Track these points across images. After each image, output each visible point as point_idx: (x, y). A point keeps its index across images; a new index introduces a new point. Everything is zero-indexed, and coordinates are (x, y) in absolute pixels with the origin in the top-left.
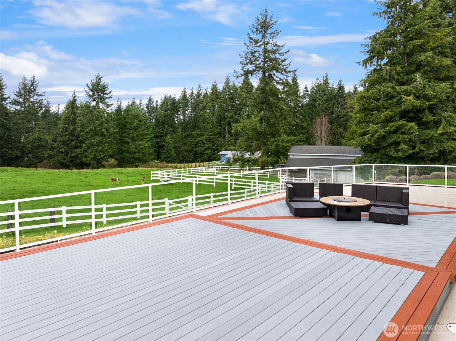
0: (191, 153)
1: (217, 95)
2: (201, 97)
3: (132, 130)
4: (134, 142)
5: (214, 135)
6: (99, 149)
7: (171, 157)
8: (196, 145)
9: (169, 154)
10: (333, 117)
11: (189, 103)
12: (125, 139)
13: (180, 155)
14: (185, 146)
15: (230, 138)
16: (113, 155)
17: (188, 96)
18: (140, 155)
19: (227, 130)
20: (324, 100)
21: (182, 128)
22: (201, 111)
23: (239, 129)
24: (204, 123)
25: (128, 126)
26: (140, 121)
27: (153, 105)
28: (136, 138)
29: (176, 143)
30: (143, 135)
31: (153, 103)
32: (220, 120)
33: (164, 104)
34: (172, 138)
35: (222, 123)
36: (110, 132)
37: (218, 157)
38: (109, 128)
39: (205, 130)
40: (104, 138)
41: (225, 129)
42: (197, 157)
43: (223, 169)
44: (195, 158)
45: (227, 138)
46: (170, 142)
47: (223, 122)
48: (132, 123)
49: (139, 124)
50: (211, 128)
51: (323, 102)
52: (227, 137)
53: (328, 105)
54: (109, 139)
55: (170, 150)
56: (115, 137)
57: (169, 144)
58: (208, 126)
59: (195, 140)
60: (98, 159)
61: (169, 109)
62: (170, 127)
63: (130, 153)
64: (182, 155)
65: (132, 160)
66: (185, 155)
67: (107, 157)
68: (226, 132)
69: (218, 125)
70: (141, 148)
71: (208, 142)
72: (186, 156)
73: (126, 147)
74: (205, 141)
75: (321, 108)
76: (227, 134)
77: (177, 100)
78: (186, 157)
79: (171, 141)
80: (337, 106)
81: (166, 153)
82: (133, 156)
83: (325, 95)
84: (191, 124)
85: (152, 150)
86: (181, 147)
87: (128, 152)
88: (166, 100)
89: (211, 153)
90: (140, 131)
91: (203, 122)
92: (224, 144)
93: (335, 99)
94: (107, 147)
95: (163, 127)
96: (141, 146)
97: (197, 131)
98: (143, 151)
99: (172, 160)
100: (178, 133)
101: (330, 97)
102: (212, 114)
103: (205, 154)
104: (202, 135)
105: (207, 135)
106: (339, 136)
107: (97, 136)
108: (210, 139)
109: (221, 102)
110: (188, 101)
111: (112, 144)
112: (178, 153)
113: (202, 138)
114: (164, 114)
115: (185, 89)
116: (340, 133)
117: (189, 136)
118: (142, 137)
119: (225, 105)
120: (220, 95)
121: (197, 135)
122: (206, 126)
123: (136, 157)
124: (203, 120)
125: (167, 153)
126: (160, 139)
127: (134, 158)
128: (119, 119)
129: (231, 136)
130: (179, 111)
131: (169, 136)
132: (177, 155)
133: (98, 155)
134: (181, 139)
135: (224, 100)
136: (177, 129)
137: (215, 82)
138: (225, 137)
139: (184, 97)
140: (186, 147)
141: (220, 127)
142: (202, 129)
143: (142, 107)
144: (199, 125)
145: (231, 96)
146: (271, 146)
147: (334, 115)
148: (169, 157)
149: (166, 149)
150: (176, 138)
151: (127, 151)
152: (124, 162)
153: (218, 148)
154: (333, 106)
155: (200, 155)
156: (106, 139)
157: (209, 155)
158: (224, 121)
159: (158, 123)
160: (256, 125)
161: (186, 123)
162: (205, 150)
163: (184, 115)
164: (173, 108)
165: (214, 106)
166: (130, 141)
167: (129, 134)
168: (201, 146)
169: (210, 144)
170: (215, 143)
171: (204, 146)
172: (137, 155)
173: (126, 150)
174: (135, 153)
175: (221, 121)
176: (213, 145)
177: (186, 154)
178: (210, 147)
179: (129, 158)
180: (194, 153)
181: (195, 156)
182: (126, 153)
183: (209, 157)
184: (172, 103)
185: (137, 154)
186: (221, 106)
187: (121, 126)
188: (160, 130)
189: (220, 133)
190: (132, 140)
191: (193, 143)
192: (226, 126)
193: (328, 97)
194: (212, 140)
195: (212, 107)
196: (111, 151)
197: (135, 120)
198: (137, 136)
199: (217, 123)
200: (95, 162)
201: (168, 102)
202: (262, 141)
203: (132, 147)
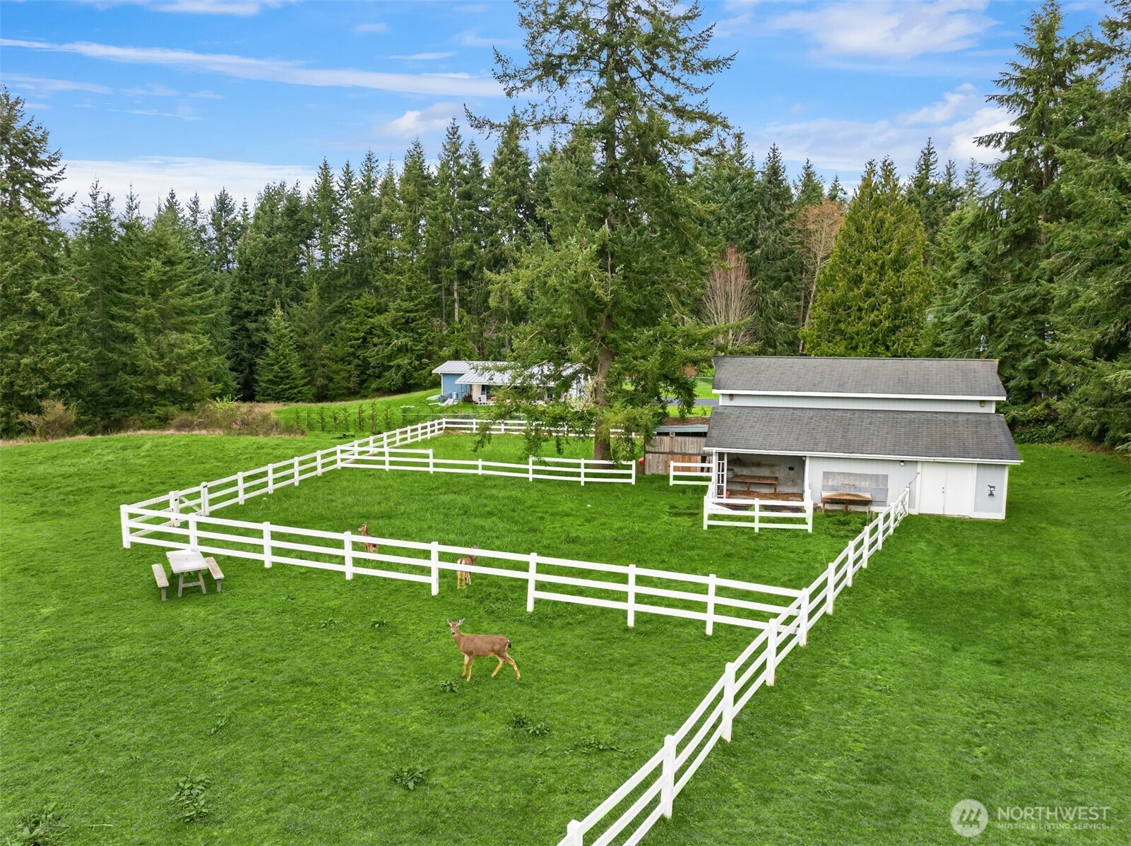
0: (349, 364)
1: (424, 186)
2: (376, 193)
3: (144, 295)
4: (152, 335)
5: (417, 311)
6: (26, 365)
7: (288, 377)
8: (364, 339)
9: (281, 369)
10: (756, 256)
11: (341, 210)
12: (119, 325)
13: (317, 372)
14: (332, 343)
15: (467, 318)
16: (79, 382)
17: (336, 188)
18: (175, 380)
19: (456, 294)
20: (732, 206)
21: (321, 288)
22: (376, 234)
23: (518, 290)
24: (387, 271)
25: (130, 282)
26: (169, 262)
27: (232, 216)
28: (157, 321)
29: (306, 333)
30: (181, 313)
31: (232, 210)
32: (435, 264)
33: (265, 212)
34: (289, 317)
35: (439, 273)
36: (62, 301)
37: (431, 378)
38: (58, 288)
39: (393, 294)
40: (40, 322)
41: (449, 292)
42: (369, 376)
43: (453, 429)
44: (363, 382)
45: (457, 319)
46: (283, 331)
47: (443, 269)
48: (144, 271)
49: (165, 273)
50: (409, 289)
51: (729, 211)
52: (456, 314)
53: (743, 220)
54: (61, 325)
55: (285, 357)
56: (82, 321)
57: (279, 339)
58: (399, 280)
59: (361, 323)
60: (23, 398)
61: (279, 229)
62: (283, 284)
63: (141, 374)
64: (323, 372)
65: (147, 396)
66: (334, 372)
67: (59, 390)
68: (454, 301)
69: (431, 279)
70: (179, 355)
71: (399, 330)
72: (337, 372)
73: (127, 354)
74: (391, 329)
75: (724, 229)
76: (456, 305)
77: (304, 201)
78: (337, 378)
79: (286, 328)
80: (768, 223)
81: (273, 365)
82: (149, 383)
83: (734, 190)
84: (348, 277)
85: (220, 362)
86: (320, 347)
87: (135, 371)
88: (270, 198)
89: (410, 364)
90: (170, 297)
91: (385, 269)
92: (447, 336)
93: (762, 204)
94: (56, 355)
95: (264, 285)
96: (176, 350)
97: (368, 298)
98: (185, 367)
99: (291, 388)
100: (310, 304)
101: (748, 197)
102: (410, 242)
103: (391, 367)
104: (381, 310)
105: (398, 310)
106: (770, 311)
107: (15, 317)
108: (407, 322)
109: (434, 208)
110: (337, 204)
111: (72, 345)
112: (309, 364)
113: (380, 320)
114: (265, 243)
115: (325, 165)
116: (773, 305)
117: (343, 311)
118: (182, 319)
119: (448, 214)
120: (433, 186)
121: (367, 308)
122: (392, 280)
123: (161, 387)
124: (382, 262)
125: (276, 368)
126: (256, 321)
127: (153, 389)
128: (98, 257)
129: (469, 313)
130: (311, 236)
131: (281, 313)
132: (309, 372)
133: (21, 383)
134: (319, 322)
135: (444, 202)
136: (305, 290)
137: (417, 145)
138: (450, 315)
139: (325, 190)
140: (336, 346)
141: (435, 286)
142: (383, 290)
143: (200, 222)
144: (371, 277)
145: (465, 187)
146: (644, 358)
147: (758, 252)
148: (282, 378)
149: (271, 353)
150: (304, 318)
151: (128, 368)
152: (118, 405)
153: (430, 348)
154: (757, 223)
155: (377, 371)
156: (49, 328)
157: (403, 371)
158: (448, 267)
159: (248, 273)
160: (585, 274)
161: (334, 273)
162: (390, 357)
163: (327, 247)
164: (291, 224)
165: (416, 221)
166: (137, 331)
167: (133, 307)
168: (381, 343)
169: (405, 336)
170: (421, 335)
171: (388, 344)
172: (163, 381)
173: (125, 365)
174: (158, 372)
175: (437, 265)
176: (415, 340)
177: (335, 367)
178: (406, 345)
179: (138, 389)
180: (358, 366)
181: (363, 373)
182: (125, 372)
183: (404, 376)
184: (288, 209)
185: (162, 377)
186: (435, 219)
187: (109, 281)
188: (253, 293)
189: (436, 302)
190: (146, 330)
191: (356, 335)
192: (452, 282)
193: (742, 195)
194: (412, 325)
195: (409, 223)
196: (70, 370)
197: (153, 260)
198: (163, 314)
199: (426, 272)
200: (12, 409)
201: (275, 205)
202: (603, 339)
203: (144, 352)
